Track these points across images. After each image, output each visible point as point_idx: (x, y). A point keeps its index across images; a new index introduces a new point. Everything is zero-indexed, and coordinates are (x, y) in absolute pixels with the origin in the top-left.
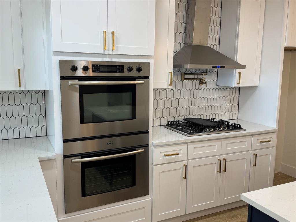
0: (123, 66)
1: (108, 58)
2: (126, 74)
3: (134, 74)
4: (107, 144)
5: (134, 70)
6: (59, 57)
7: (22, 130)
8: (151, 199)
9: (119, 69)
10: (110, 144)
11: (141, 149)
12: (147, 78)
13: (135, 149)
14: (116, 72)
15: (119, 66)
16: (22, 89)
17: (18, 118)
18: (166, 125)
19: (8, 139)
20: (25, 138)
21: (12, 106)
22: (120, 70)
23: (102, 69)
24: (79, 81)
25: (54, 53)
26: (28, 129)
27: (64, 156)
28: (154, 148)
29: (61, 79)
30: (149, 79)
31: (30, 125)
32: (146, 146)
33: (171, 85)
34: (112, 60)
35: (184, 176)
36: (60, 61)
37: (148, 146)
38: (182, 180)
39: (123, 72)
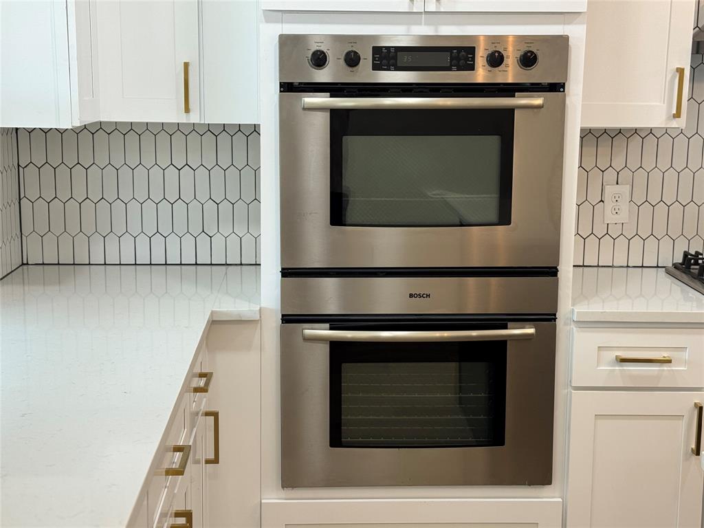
0: (471, 50)
1: (425, 24)
2: (481, 74)
3: (510, 73)
4: (411, 296)
5: (511, 60)
6: (280, 25)
7: (203, 241)
8: (560, 500)
9: (458, 58)
10: (420, 296)
11: (527, 326)
12: (557, 87)
13: (507, 324)
14: (449, 69)
15: (459, 49)
16: (194, 118)
17: (195, 206)
18: (675, 266)
19: (166, 264)
20: (211, 264)
21: (179, 170)
22: (462, 62)
23: (404, 59)
24: (331, 97)
25: (265, 17)
26: (218, 241)
27: (283, 316)
28: (575, 329)
29: (281, 91)
30: (564, 91)
31: (226, 229)
32: (547, 319)
33: (678, 115)
34: (436, 31)
35: (693, 446)
36: (281, 36)
37: (555, 319)
38: (686, 459)
39: (472, 68)
